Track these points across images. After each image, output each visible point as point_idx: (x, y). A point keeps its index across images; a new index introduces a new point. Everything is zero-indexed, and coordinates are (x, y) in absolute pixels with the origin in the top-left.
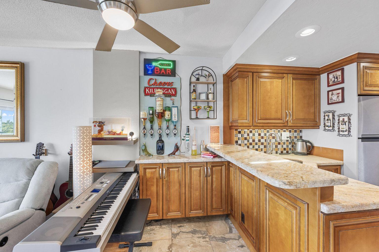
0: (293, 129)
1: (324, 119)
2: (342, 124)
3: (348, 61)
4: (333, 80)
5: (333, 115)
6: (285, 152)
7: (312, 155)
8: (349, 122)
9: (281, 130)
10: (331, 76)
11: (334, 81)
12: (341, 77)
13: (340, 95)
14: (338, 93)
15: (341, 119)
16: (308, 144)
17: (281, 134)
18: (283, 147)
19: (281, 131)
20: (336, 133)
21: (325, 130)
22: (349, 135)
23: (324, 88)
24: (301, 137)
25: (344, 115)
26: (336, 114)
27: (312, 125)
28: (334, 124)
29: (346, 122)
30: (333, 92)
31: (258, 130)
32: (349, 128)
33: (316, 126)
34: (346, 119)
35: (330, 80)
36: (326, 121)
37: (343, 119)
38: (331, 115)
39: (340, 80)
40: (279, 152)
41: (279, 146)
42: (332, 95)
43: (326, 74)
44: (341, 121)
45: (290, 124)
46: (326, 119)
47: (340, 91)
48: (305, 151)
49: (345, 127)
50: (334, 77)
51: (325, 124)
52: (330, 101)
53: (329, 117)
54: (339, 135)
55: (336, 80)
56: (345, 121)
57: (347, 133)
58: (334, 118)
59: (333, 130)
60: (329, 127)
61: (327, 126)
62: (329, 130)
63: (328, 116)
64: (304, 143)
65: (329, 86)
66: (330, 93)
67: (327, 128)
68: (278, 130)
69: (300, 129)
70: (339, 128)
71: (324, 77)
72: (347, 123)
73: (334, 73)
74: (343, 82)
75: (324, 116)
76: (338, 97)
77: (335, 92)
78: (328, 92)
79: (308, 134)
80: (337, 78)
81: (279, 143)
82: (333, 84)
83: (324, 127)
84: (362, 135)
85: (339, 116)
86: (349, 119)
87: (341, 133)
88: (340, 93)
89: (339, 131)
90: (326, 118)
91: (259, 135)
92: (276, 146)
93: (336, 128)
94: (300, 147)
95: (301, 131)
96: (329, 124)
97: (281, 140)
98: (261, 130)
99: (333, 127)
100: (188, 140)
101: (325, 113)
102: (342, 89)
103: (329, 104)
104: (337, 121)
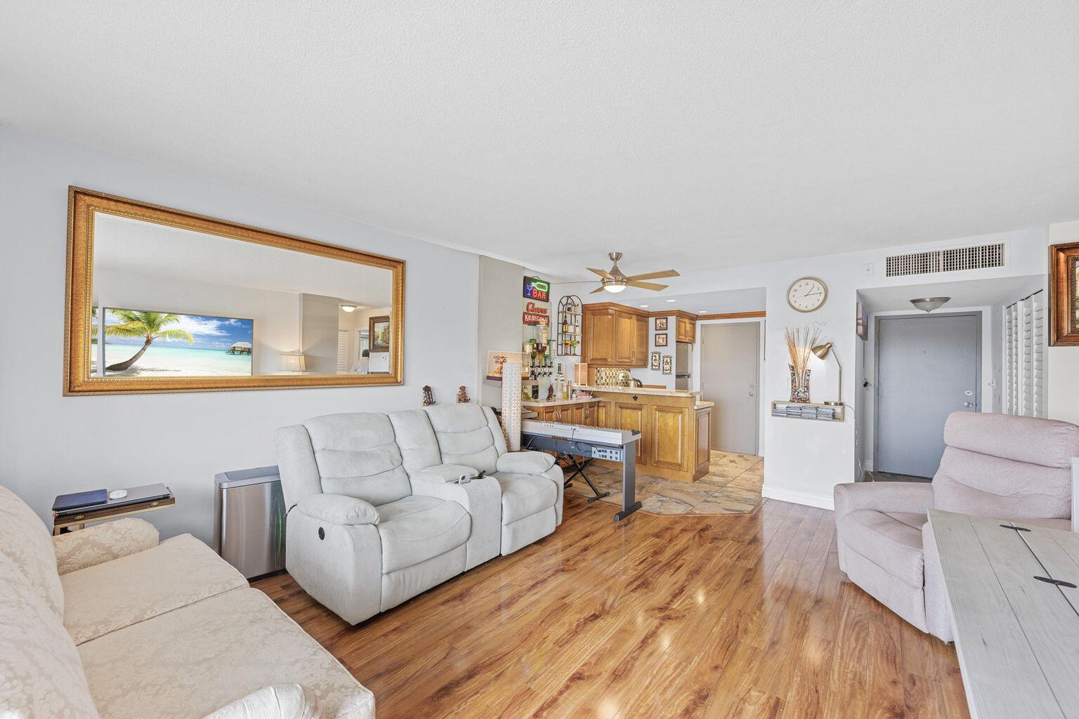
1: (652, 359)
2: (665, 364)
3: (671, 313)
4: (659, 325)
8: (671, 363)
10: (658, 321)
11: (660, 327)
12: (665, 324)
13: (665, 339)
14: (663, 338)
15: (665, 360)
20: (661, 372)
21: (652, 369)
22: (670, 373)
23: (652, 332)
25: (667, 357)
26: (661, 356)
27: (641, 364)
28: (659, 364)
32: (670, 368)
33: (645, 365)
34: (669, 361)
35: (657, 325)
36: (653, 361)
37: (667, 360)
38: (657, 355)
39: (665, 327)
42: (658, 338)
43: (654, 319)
44: (665, 362)
47: (665, 336)
49: (667, 367)
50: (660, 323)
51: (652, 364)
52: (656, 343)
54: (663, 373)
57: (668, 372)
58: (659, 359)
59: (659, 369)
60: (656, 367)
62: (655, 369)
63: (655, 356)
65: (656, 330)
66: (657, 336)
67: (654, 367)
69: (629, 369)
70: (663, 368)
71: (652, 320)
72: (669, 363)
73: (661, 320)
74: (667, 329)
75: (652, 357)
76: (663, 341)
77: (661, 336)
79: (636, 373)
80: (663, 325)
82: (659, 329)
83: (652, 366)
84: (677, 375)
85: (664, 358)
86: (671, 360)
87: (665, 372)
89: (663, 370)
90: (654, 358)
93: (661, 368)
96: (656, 364)
99: (659, 367)
100: (563, 380)
101: (652, 354)
102: (666, 334)
103: (656, 346)
104: (662, 362)
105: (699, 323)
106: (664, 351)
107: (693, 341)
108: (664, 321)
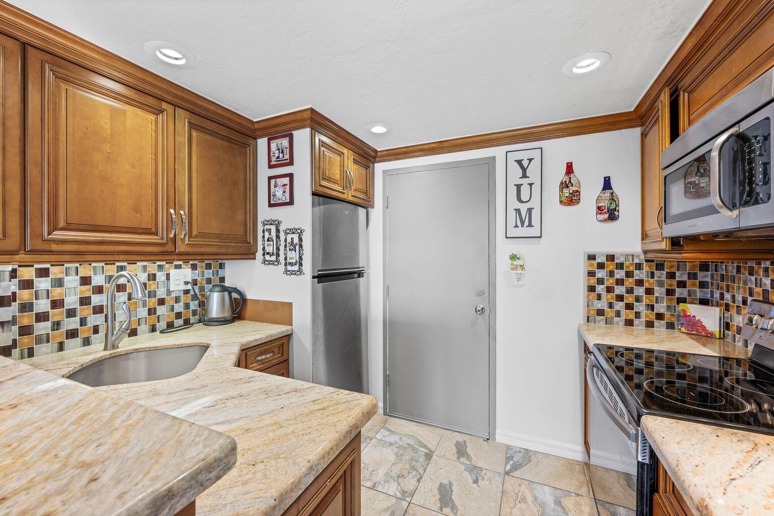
0: (202, 261)
1: (263, 237)
2: (290, 250)
3: (299, 120)
4: (277, 155)
5: (278, 231)
6: (180, 322)
7: (243, 319)
8: (301, 246)
9: (167, 263)
11: (278, 157)
12: (288, 149)
13: (288, 187)
14: (285, 185)
15: (289, 238)
16: (235, 295)
17: (168, 277)
18: (172, 309)
19: (167, 266)
20: (282, 267)
21: (264, 261)
22: (300, 272)
24: (222, 279)
25: (293, 231)
26: (282, 228)
27: (243, 250)
28: (278, 249)
29: (296, 244)
30: (278, 180)
31: (78, 265)
32: (301, 258)
33: (248, 254)
34: (296, 241)
35: (272, 155)
36: (266, 243)
37: (292, 239)
38: (273, 228)
39: (287, 157)
40: (162, 325)
41: (161, 310)
42: (276, 186)
43: (265, 140)
44: (289, 243)
45: (181, 248)
46: (266, 239)
47: (286, 180)
48: (227, 314)
49: (293, 256)
50: (278, 149)
51: (264, 249)
52: (272, 199)
53: (270, 234)
54: (286, 271)
55: (281, 156)
56: (295, 242)
57: (296, 268)
58: (278, 237)
59: (277, 261)
60: (271, 256)
61: (268, 253)
62: (270, 263)
63: (269, 231)
64: (226, 294)
65: (270, 166)
66: (273, 181)
67: (267, 257)
68: (158, 263)
69: (220, 261)
70: (286, 259)
71: (262, 143)
72: (297, 247)
73: (279, 141)
74: (291, 163)
75: (263, 232)
76: (284, 192)
78: (270, 178)
80: (282, 152)
81: (162, 302)
82: (276, 163)
83: (264, 255)
84: (319, 271)
85: (286, 234)
86: (301, 240)
87: (289, 268)
88: (287, 185)
89: (286, 265)
90: (267, 235)
91: (85, 281)
92: (152, 312)
93: (282, 258)
94: (216, 305)
95: (222, 266)
96: (269, 249)
97: (169, 292)
98: (94, 264)
99: (278, 255)
101: (264, 224)
102: (291, 176)
103: (270, 205)
104: (283, 243)
105: (380, 168)
106: (288, 217)
107: (367, 203)
108: (285, 142)
